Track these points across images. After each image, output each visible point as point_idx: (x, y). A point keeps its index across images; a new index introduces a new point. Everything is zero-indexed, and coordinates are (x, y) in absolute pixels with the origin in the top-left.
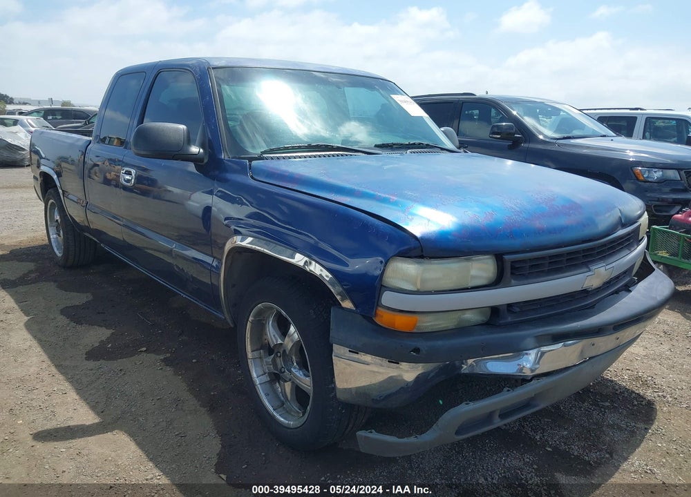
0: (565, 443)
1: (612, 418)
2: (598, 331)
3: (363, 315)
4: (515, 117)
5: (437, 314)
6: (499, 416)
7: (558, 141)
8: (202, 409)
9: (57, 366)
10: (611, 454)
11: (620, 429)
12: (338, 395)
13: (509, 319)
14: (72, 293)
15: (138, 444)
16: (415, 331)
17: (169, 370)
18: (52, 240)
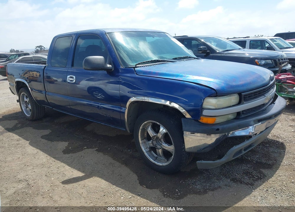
0: (259, 159)
1: (271, 149)
2: (270, 117)
3: (194, 120)
4: (203, 42)
5: (222, 116)
6: (244, 150)
7: (224, 52)
8: (122, 165)
9: (54, 158)
10: (276, 161)
11: (275, 152)
12: (186, 150)
13: (243, 116)
14: (41, 130)
15: (105, 180)
16: (214, 123)
17: (101, 154)
18: (24, 110)
